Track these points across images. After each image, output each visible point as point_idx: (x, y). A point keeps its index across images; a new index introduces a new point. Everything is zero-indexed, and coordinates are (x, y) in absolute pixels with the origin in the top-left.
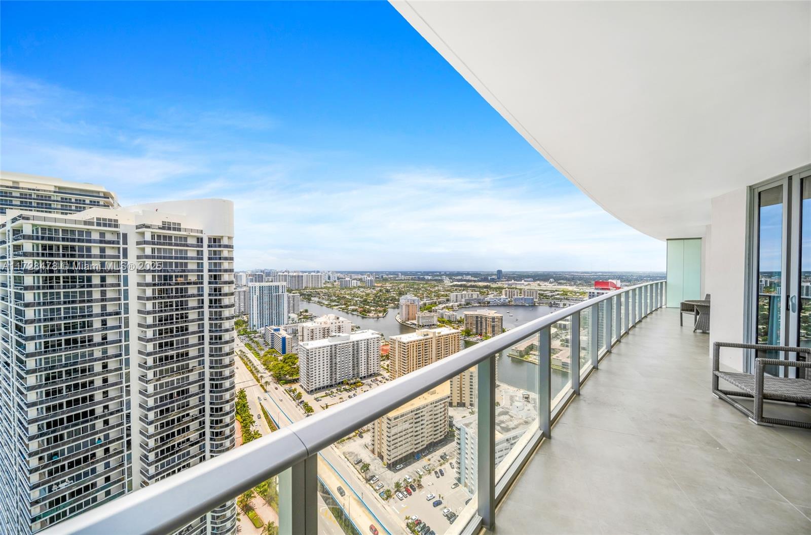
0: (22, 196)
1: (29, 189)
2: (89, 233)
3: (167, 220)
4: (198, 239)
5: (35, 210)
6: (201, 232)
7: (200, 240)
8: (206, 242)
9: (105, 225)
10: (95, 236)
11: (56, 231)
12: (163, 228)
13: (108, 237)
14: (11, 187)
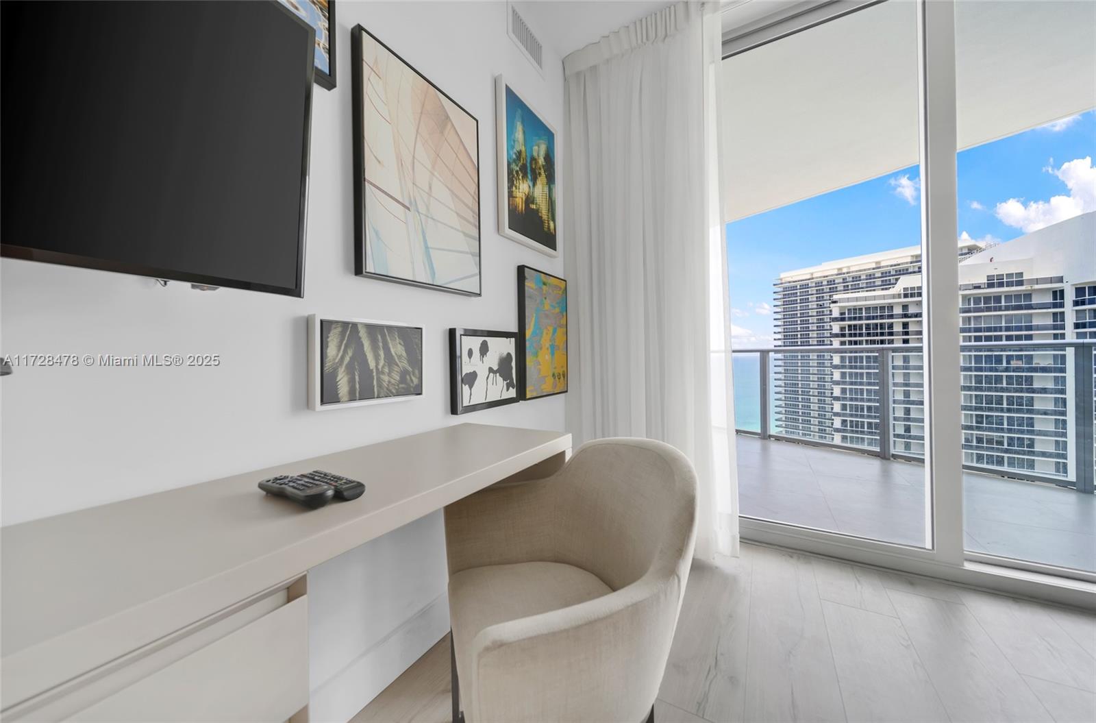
0: (884, 274)
1: (891, 266)
2: (891, 307)
3: (995, 273)
4: (1055, 293)
5: (862, 291)
6: (1060, 280)
7: (1059, 295)
8: (1070, 296)
9: (912, 295)
10: (898, 310)
11: (861, 309)
12: (990, 285)
13: (911, 310)
14: (874, 269)
